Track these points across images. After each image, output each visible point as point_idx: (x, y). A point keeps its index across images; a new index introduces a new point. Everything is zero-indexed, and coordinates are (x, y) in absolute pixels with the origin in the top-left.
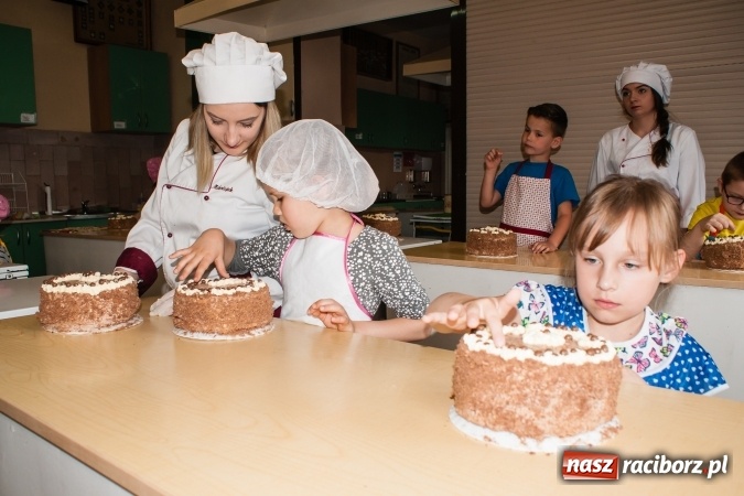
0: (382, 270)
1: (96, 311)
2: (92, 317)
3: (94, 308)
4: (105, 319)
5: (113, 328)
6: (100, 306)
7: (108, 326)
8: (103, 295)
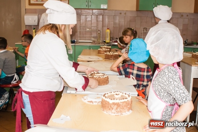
0: (162, 81)
1: (111, 108)
2: (110, 109)
3: (111, 107)
4: (113, 111)
5: (116, 114)
6: (112, 107)
7: (114, 113)
8: (114, 104)
